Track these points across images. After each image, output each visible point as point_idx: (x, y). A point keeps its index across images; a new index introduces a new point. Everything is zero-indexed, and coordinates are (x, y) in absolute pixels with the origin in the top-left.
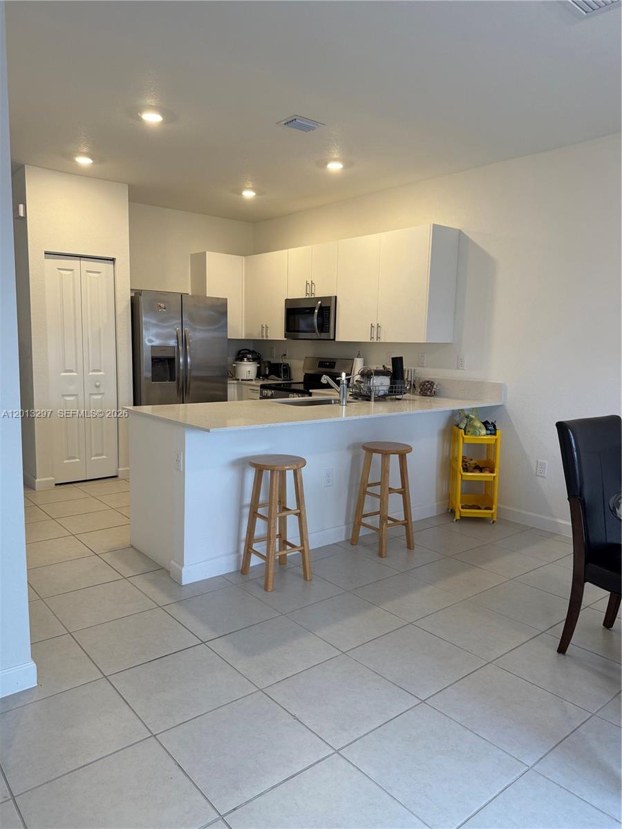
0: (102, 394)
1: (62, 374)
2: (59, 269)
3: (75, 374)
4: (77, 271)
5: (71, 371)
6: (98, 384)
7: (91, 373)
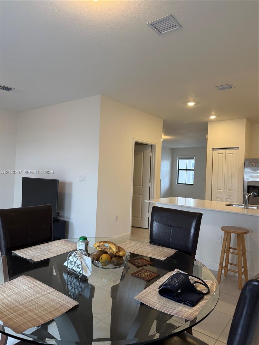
0: (232, 199)
1: (217, 190)
2: (218, 154)
3: (221, 190)
4: (224, 154)
5: (220, 189)
6: (229, 195)
7: (227, 191)
